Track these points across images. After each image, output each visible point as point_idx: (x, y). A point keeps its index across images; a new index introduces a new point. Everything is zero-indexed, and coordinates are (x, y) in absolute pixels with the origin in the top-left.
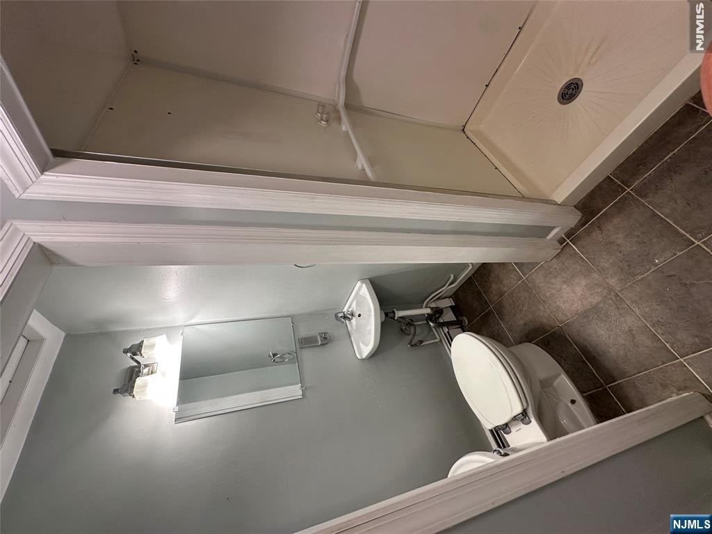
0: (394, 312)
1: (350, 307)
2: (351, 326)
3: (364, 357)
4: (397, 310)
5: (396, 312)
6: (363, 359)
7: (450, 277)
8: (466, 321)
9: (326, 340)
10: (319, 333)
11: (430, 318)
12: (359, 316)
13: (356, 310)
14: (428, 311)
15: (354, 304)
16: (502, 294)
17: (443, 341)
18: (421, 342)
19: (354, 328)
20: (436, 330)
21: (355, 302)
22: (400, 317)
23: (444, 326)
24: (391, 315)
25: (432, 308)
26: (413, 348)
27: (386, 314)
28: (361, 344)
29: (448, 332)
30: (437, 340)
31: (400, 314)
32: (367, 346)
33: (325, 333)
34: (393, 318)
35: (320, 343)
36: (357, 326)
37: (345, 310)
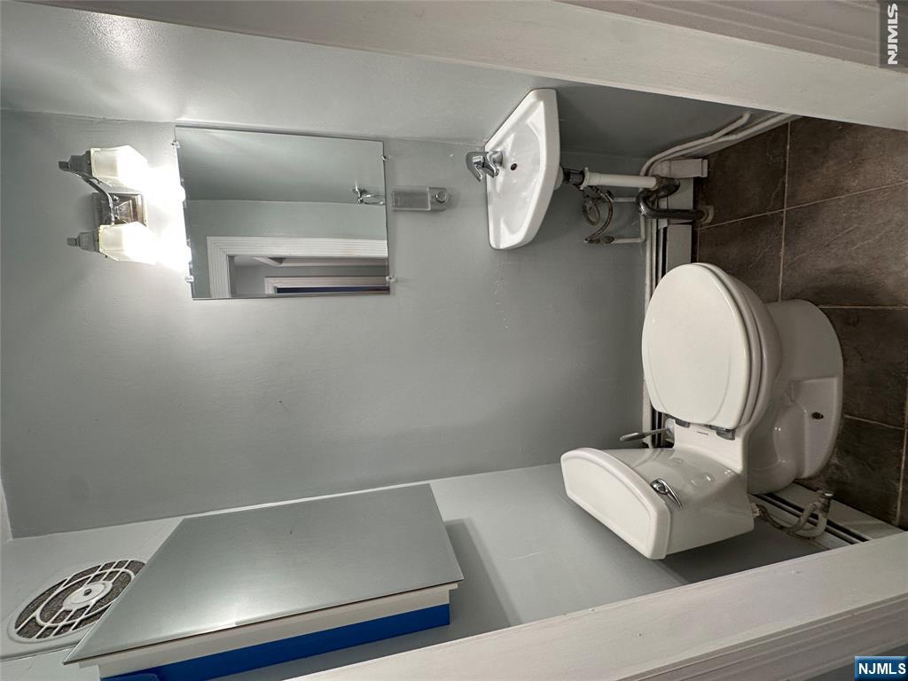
0: (582, 174)
1: (498, 145)
2: (494, 184)
3: (503, 246)
4: (590, 171)
5: (588, 175)
6: (500, 250)
7: (741, 117)
8: (710, 217)
9: (441, 202)
10: (430, 188)
11: (647, 196)
12: (514, 167)
13: (511, 154)
14: (651, 183)
15: (509, 142)
16: (833, 191)
17: (648, 242)
18: (610, 239)
19: (498, 188)
20: (646, 222)
21: (512, 136)
22: (591, 187)
23: (663, 217)
24: (574, 179)
25: (660, 179)
26: (592, 245)
27: (567, 175)
28: (503, 226)
29: (665, 229)
30: (639, 241)
31: (594, 179)
32: (512, 232)
33: (442, 191)
34: (578, 185)
35: (429, 209)
36: (504, 185)
37: (488, 148)
